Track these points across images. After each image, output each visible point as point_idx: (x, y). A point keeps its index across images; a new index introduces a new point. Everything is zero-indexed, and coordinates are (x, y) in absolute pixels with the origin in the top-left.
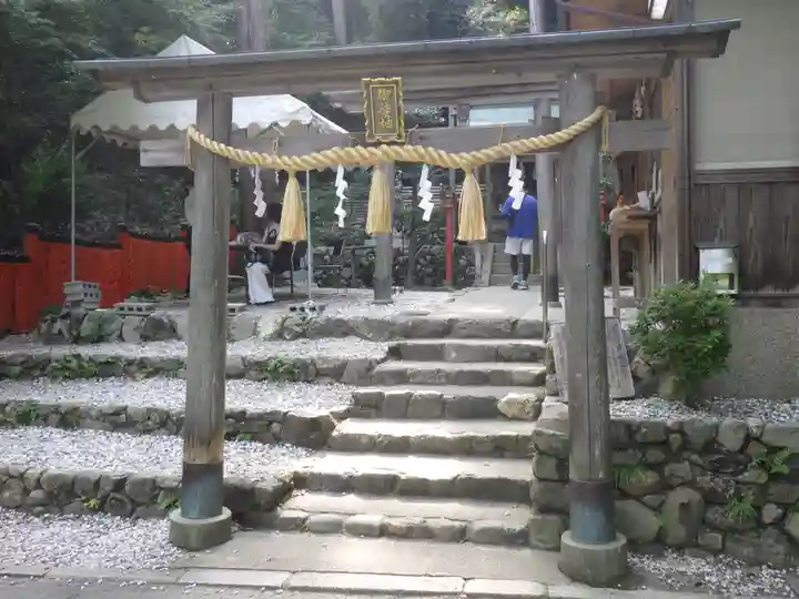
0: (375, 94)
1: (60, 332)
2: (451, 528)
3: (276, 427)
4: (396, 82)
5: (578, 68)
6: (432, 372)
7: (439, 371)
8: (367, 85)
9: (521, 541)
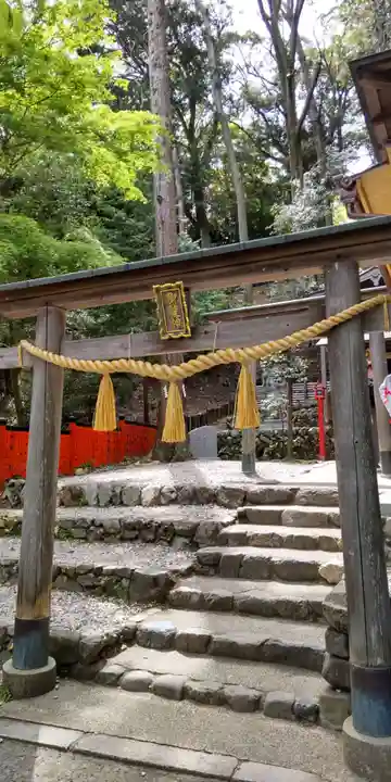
0: (165, 298)
1: (6, 498)
2: (244, 698)
3: (125, 582)
4: (179, 286)
5: (339, 257)
6: (267, 536)
7: (273, 535)
8: (158, 290)
9: (312, 718)
